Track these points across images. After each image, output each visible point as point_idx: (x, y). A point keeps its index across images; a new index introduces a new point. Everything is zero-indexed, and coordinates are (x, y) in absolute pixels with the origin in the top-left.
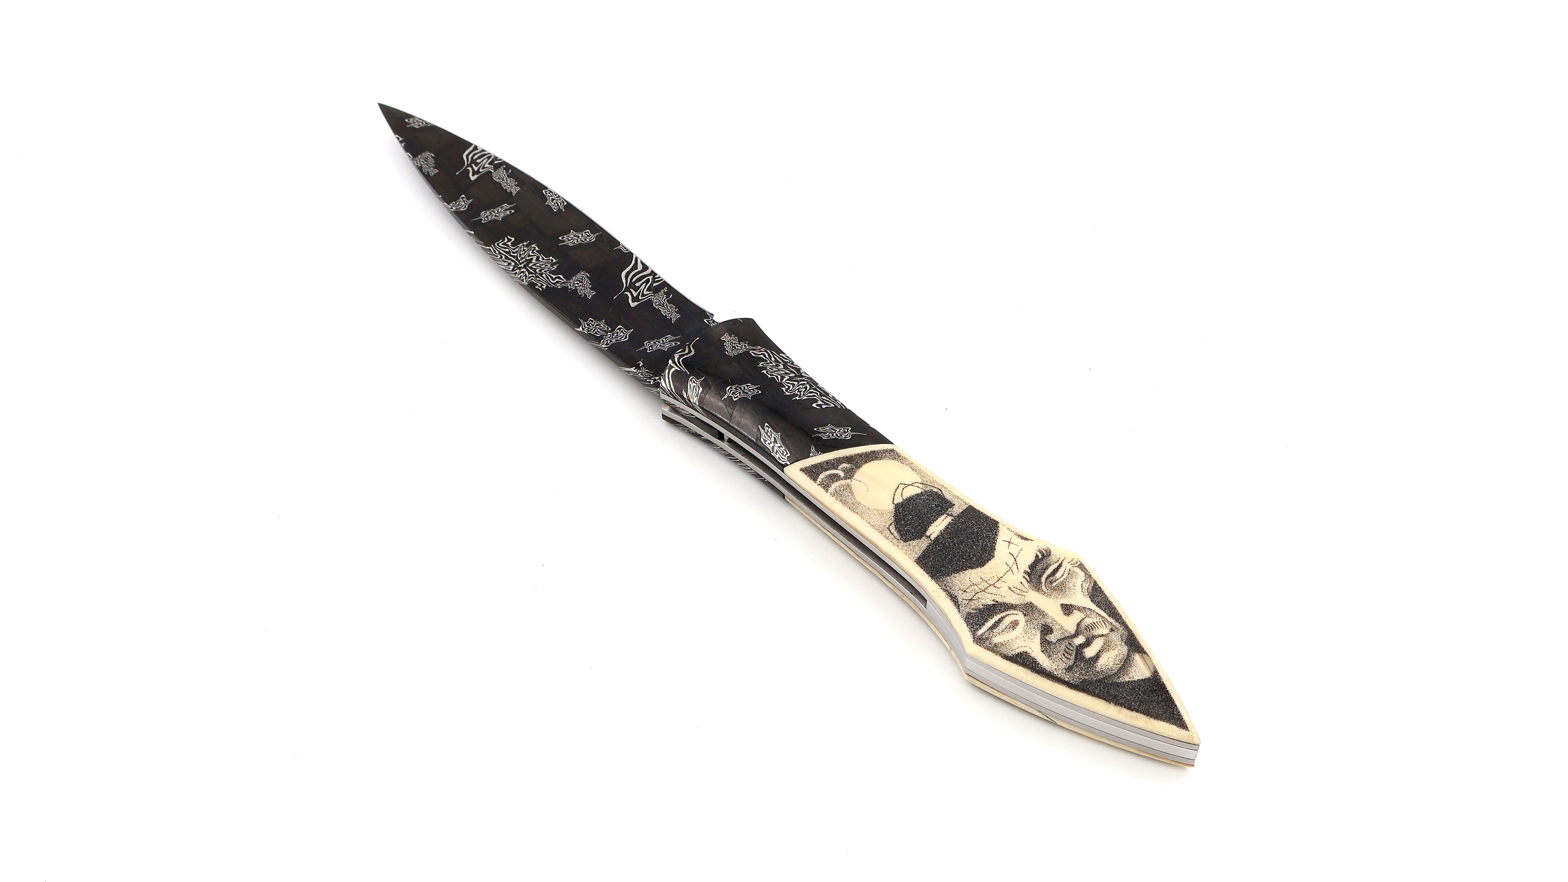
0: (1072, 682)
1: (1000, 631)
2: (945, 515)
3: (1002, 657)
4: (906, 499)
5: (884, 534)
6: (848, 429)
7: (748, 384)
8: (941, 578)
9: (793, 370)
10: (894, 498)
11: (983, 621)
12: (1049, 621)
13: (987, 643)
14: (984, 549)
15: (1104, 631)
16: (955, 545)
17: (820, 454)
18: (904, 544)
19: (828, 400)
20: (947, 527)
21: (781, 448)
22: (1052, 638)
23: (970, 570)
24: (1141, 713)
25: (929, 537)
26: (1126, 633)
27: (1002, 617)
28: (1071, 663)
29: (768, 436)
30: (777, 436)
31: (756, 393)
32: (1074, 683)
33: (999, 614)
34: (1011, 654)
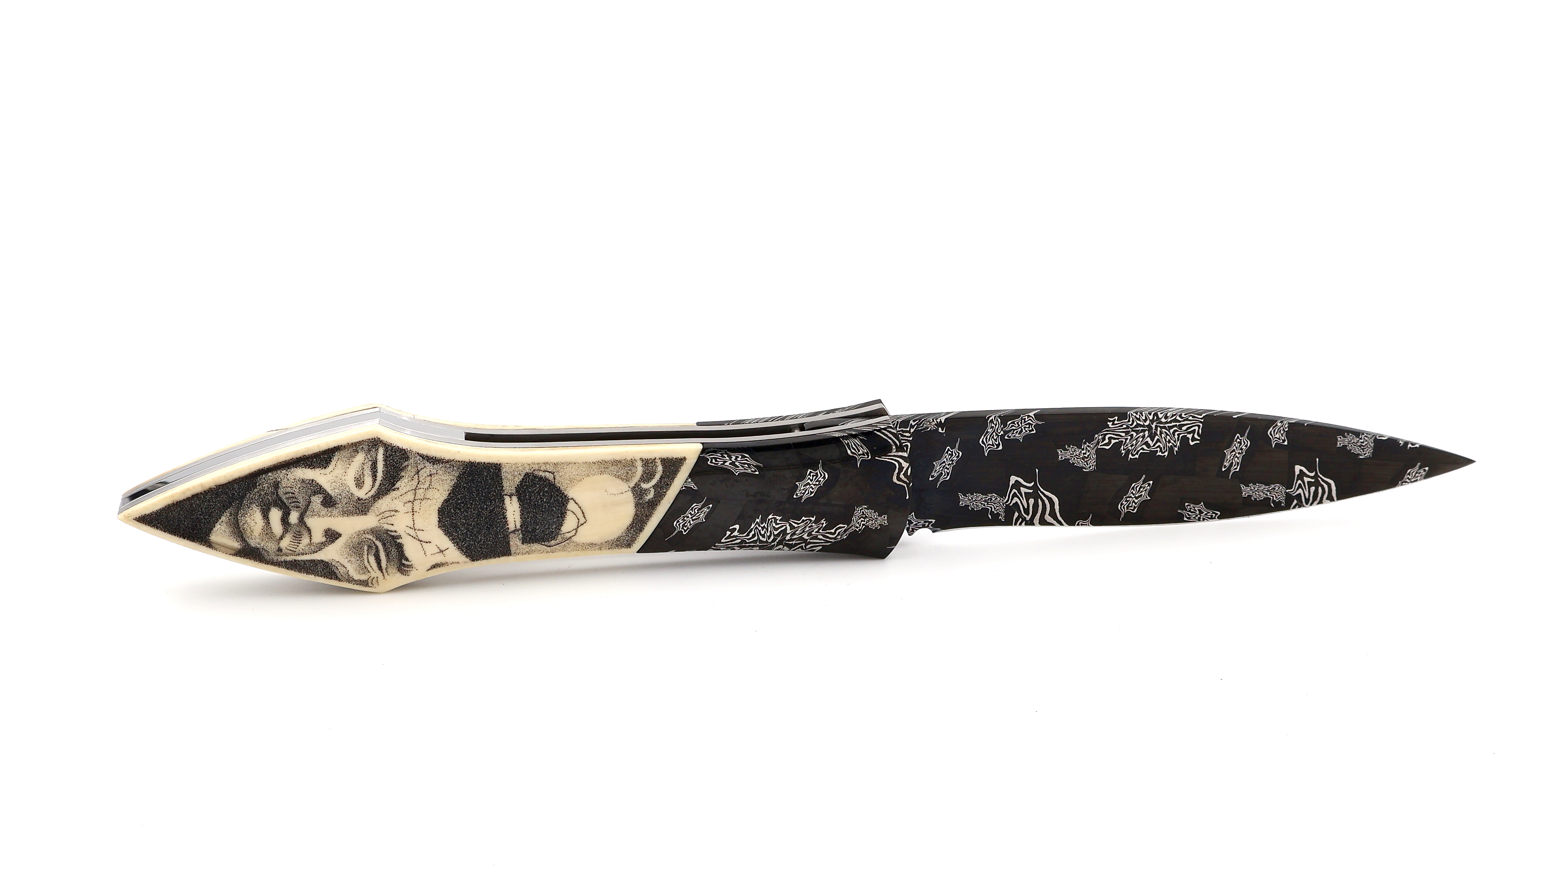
0: (264, 476)
1: (365, 467)
2: (518, 527)
3: (341, 446)
4: (566, 513)
5: (551, 465)
6: (685, 531)
7: (813, 495)
8: (463, 470)
9: (794, 542)
10: (577, 504)
11: (388, 463)
12: (335, 512)
13: (366, 448)
14: (456, 527)
15: (285, 543)
16: (481, 508)
17: (682, 487)
18: (525, 472)
19: (733, 542)
20: (505, 518)
21: (722, 463)
22: (317, 500)
23: (446, 498)
24: (184, 500)
25: (510, 496)
26: (266, 557)
27: (376, 480)
28: (281, 492)
29: (745, 463)
30: (736, 470)
31: (798, 492)
32: (261, 476)
33: (381, 481)
34: (337, 455)
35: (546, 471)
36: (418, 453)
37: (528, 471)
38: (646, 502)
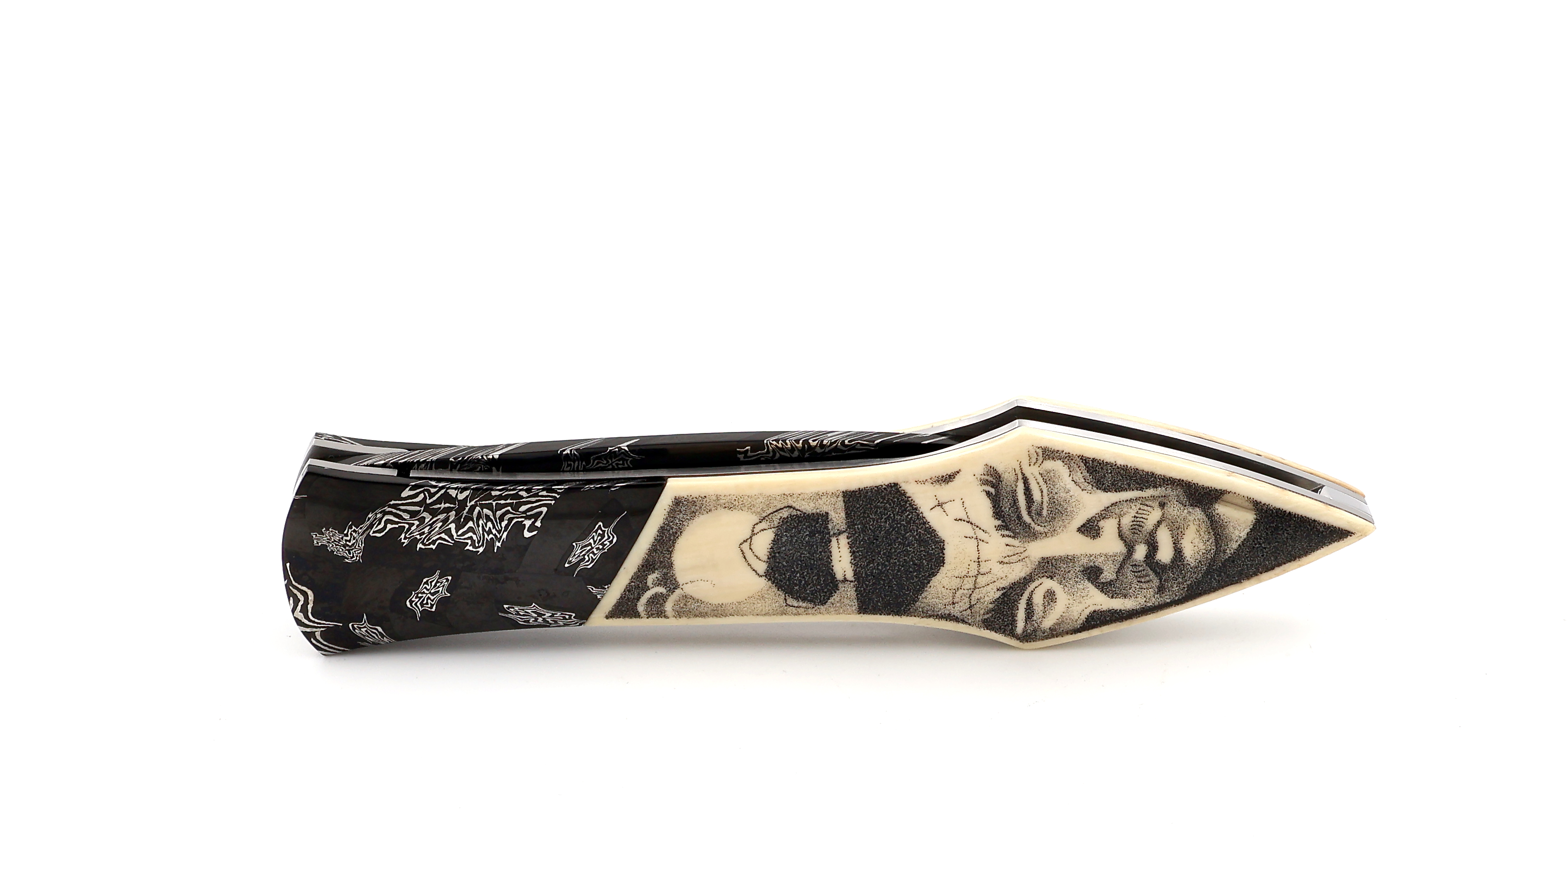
1: (1041, 614)
2: (834, 540)
3: (1072, 634)
4: (768, 558)
5: (790, 613)
6: (600, 527)
7: (425, 580)
8: (910, 609)
9: (443, 506)
10: (754, 570)
11: (1010, 618)
12: (1084, 561)
13: (1039, 633)
14: (921, 541)
15: (1155, 515)
16: (886, 566)
17: (608, 588)
18: (825, 606)
19: (530, 506)
20: (853, 553)
21: (555, 616)
22: (1108, 574)
23: (933, 578)
24: (1285, 564)
25: (845, 580)
26: (1180, 491)
27: (1028, 600)
28: (1156, 582)
29: (524, 615)
30: (535, 609)
31: (446, 583)
32: (1180, 598)
33: (1020, 599)
34: (1078, 625)
35: (797, 607)
36: (970, 625)
37: (822, 607)
38: (657, 569)
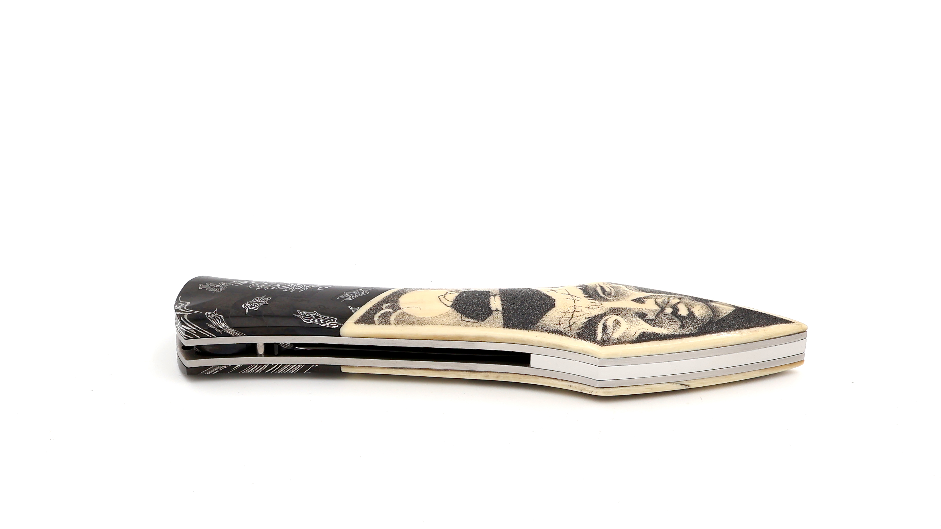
0: (693, 332)
1: (612, 330)
2: (492, 298)
3: (631, 343)
4: (454, 301)
5: (463, 325)
6: (360, 290)
7: (256, 298)
8: (534, 326)
11: (593, 332)
12: (637, 311)
13: (611, 341)
14: (542, 299)
16: (521, 306)
17: (360, 308)
18: (484, 322)
20: (502, 301)
22: (650, 317)
23: (548, 312)
24: (755, 327)
25: (497, 310)
27: (604, 323)
28: (679, 323)
29: (308, 316)
30: (315, 314)
31: (268, 300)
32: (695, 332)
33: (599, 323)
34: (635, 338)
35: (468, 321)
36: (569, 337)
37: (482, 322)
